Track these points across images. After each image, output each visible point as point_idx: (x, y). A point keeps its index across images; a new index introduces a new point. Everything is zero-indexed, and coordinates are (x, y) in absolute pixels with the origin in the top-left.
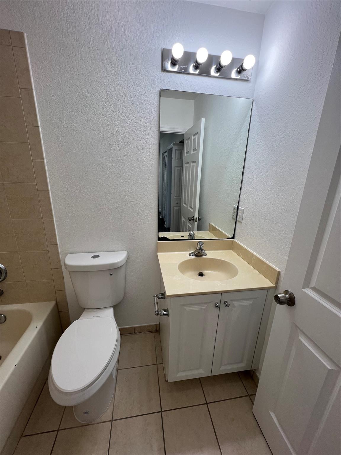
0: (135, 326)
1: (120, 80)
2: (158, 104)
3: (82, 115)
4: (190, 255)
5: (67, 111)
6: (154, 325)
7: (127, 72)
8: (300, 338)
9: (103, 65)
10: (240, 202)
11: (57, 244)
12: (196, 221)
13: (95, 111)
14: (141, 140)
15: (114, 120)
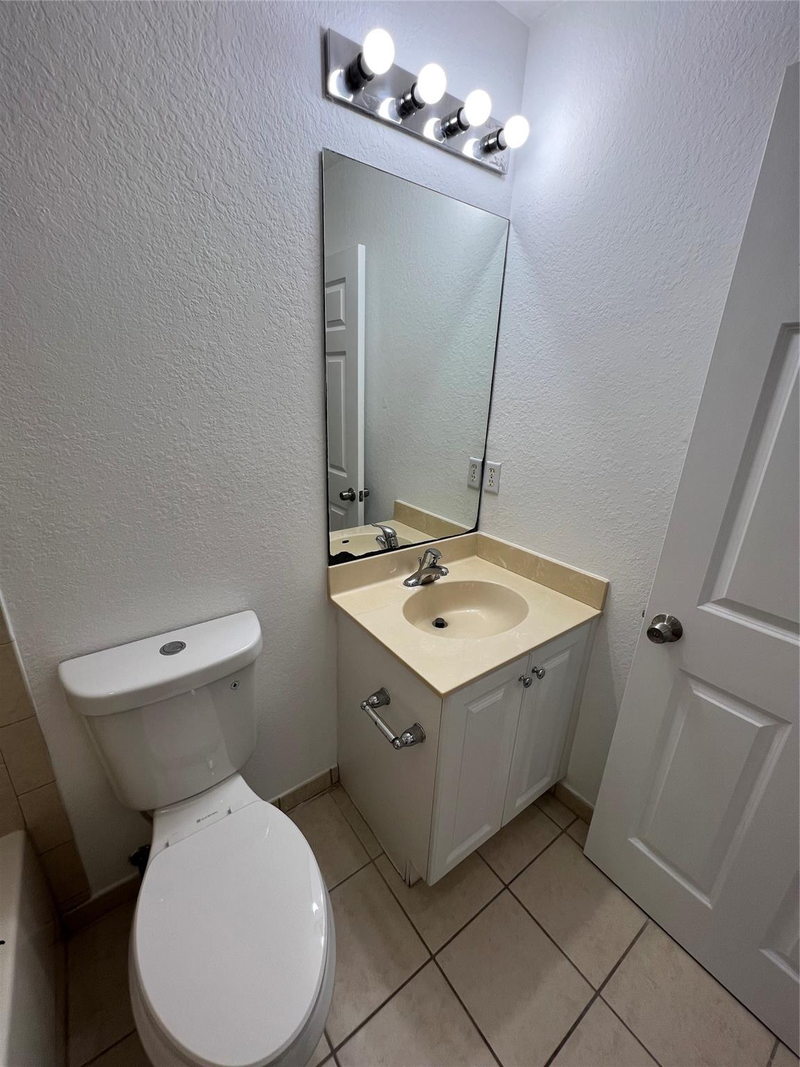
0: (280, 796)
1: (204, 87)
2: (318, 192)
3: (73, 180)
4: (406, 584)
5: (8, 156)
6: (326, 774)
7: (226, 69)
8: (696, 692)
9: (143, 17)
10: (488, 450)
11: (10, 642)
12: (361, 500)
13: (125, 176)
14: (276, 290)
15: (191, 218)
